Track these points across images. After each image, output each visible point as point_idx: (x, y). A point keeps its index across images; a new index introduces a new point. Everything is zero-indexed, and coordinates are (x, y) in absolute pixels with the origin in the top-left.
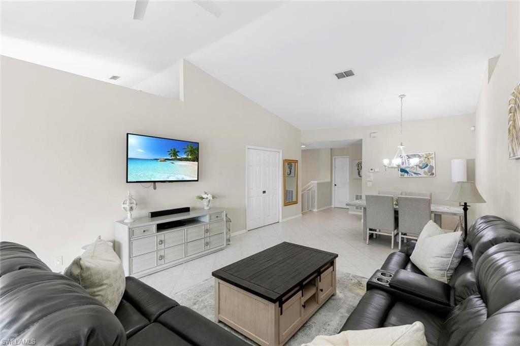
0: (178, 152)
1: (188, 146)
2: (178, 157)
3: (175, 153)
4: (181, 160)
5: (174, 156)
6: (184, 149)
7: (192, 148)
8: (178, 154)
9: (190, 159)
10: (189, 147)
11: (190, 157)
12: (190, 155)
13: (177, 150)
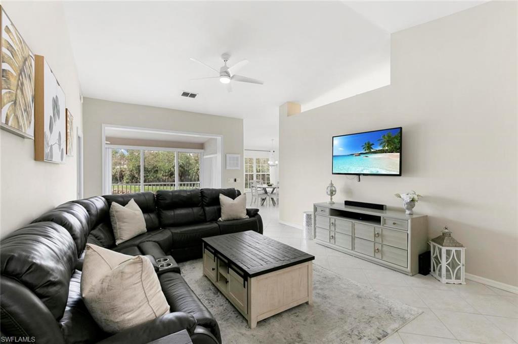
0: (373, 144)
1: (384, 136)
2: (372, 150)
3: (369, 147)
4: (375, 152)
5: (369, 149)
6: (379, 140)
7: (389, 137)
8: (372, 147)
9: (387, 150)
10: (386, 137)
11: (386, 148)
12: (387, 146)
13: (371, 143)
